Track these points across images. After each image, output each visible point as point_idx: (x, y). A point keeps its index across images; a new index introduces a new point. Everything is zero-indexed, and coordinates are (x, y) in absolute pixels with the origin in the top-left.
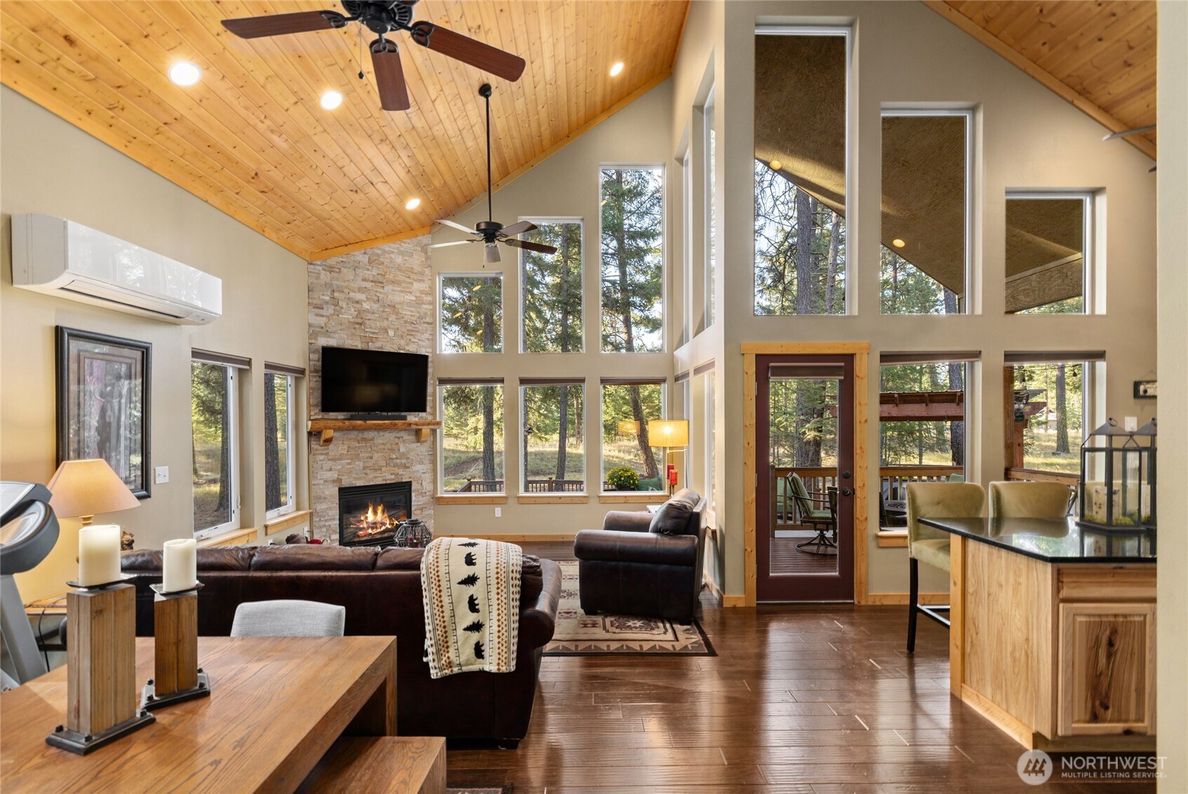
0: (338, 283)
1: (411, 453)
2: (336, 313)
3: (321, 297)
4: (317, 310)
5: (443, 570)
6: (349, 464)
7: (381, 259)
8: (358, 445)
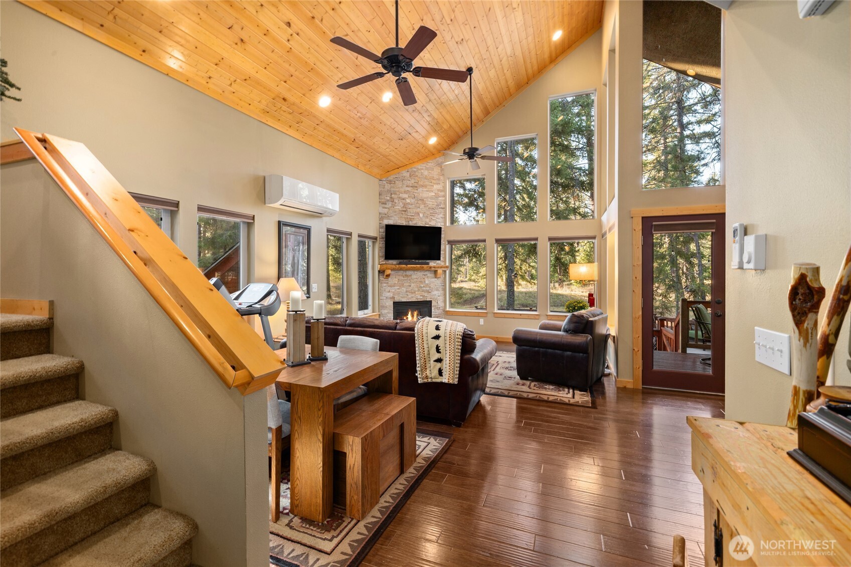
0: (394, 189)
1: (432, 284)
2: (393, 206)
3: (386, 198)
5: (425, 331)
6: (399, 289)
8: (403, 278)
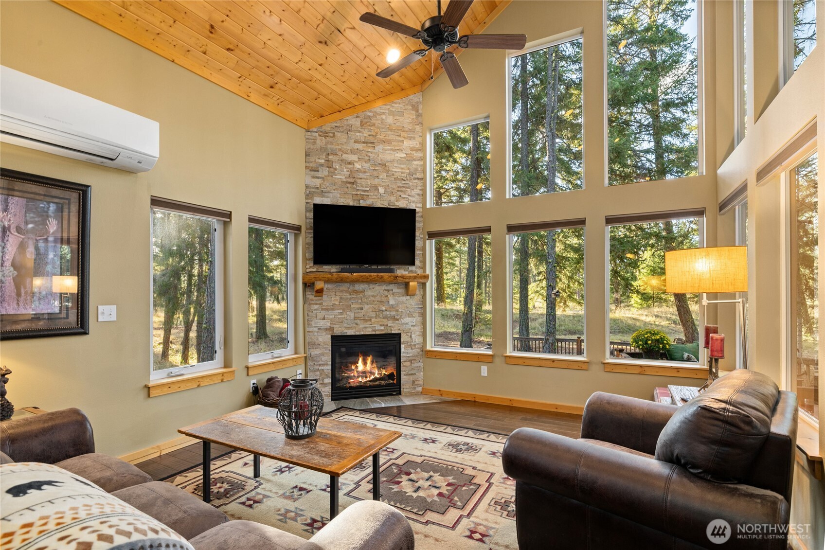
0: (333, 146)
1: (401, 306)
2: (331, 174)
4: (313, 172)
6: (341, 314)
7: (373, 121)
8: (349, 297)
